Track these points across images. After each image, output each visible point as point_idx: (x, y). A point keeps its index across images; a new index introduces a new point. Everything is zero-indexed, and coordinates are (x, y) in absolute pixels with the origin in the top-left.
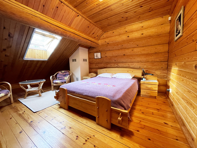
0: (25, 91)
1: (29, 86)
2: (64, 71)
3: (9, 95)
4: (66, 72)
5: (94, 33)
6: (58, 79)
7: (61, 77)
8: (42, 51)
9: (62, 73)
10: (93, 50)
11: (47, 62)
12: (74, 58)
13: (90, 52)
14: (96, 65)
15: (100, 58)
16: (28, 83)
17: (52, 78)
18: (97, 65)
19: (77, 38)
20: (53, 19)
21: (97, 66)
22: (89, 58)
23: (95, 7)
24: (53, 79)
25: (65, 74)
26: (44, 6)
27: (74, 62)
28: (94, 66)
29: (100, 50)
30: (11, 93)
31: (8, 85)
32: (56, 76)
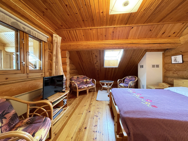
0: (101, 86)
1: (105, 84)
2: (131, 77)
3: (94, 86)
4: (133, 78)
5: (164, 33)
6: (125, 83)
7: (127, 82)
8: (115, 61)
9: (129, 78)
10: (169, 52)
11: (119, 68)
12: (142, 65)
13: (166, 55)
14: (173, 73)
15: (182, 62)
16: (105, 82)
17: (119, 82)
18: (175, 73)
19: (135, 47)
20: (112, 40)
21: (176, 75)
22: (164, 64)
23: (145, 13)
24: (121, 82)
25: (131, 79)
26: (105, 36)
27: (141, 68)
28: (170, 74)
29: (181, 51)
30: (95, 86)
31: (95, 81)
32: (124, 80)
